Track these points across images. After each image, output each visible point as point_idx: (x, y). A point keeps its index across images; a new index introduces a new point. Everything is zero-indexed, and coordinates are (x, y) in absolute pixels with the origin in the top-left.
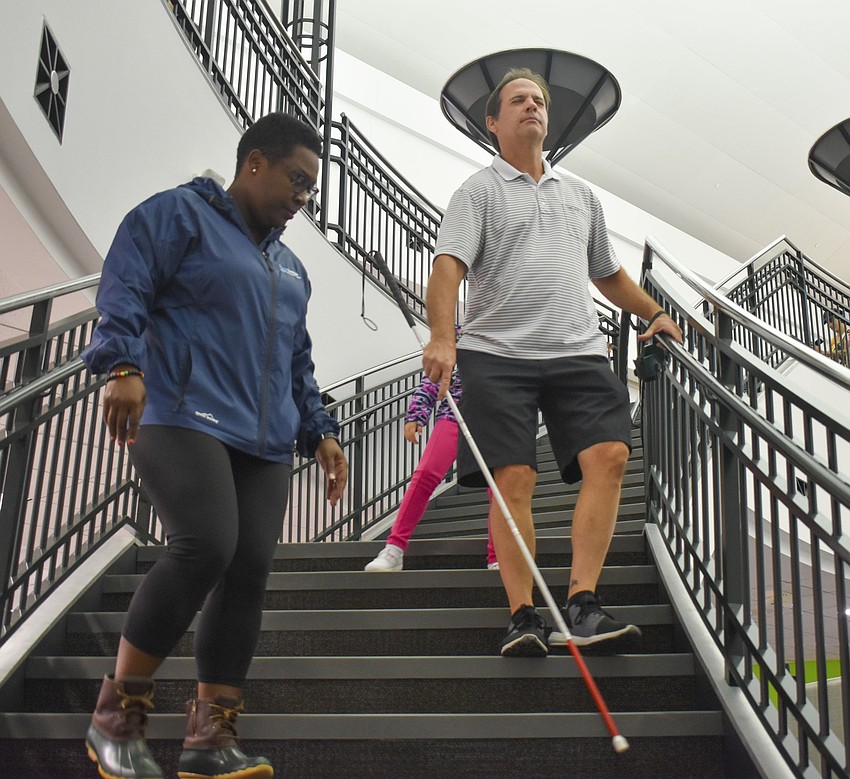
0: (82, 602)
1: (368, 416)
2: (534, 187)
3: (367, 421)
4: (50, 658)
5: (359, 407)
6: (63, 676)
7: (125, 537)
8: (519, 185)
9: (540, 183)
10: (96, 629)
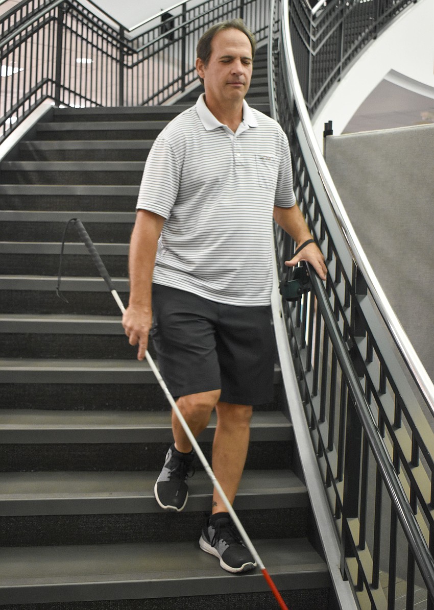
0: (27, 136)
1: (189, 23)
2: (231, 137)
3: (189, 27)
4: (10, 162)
5: (184, 20)
6: (15, 169)
7: (49, 104)
8: (219, 136)
9: (238, 133)
10: (31, 149)
